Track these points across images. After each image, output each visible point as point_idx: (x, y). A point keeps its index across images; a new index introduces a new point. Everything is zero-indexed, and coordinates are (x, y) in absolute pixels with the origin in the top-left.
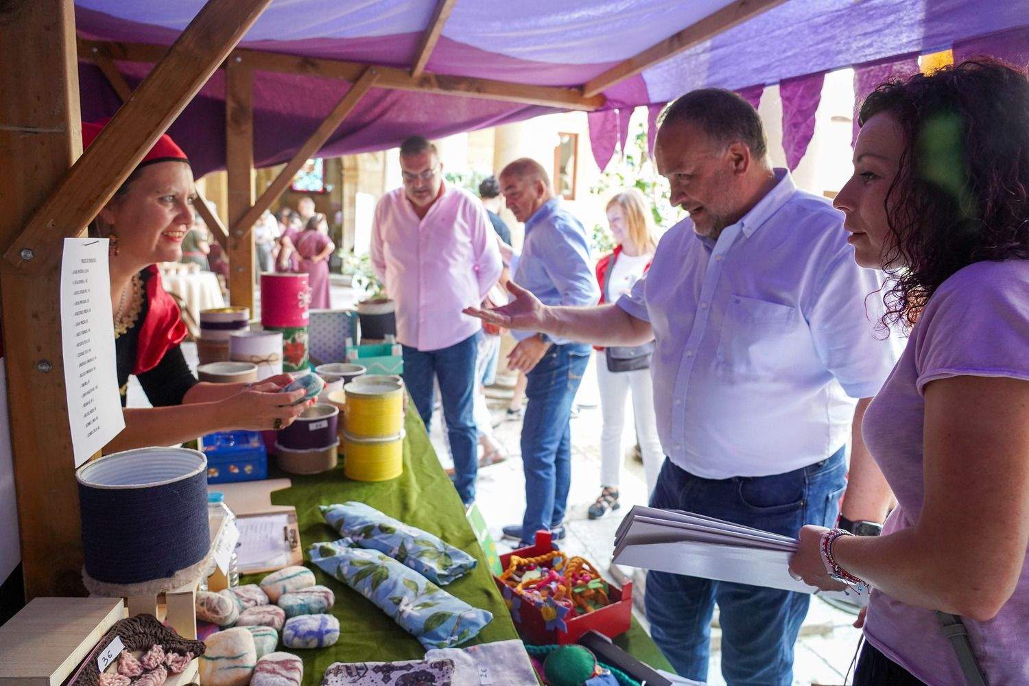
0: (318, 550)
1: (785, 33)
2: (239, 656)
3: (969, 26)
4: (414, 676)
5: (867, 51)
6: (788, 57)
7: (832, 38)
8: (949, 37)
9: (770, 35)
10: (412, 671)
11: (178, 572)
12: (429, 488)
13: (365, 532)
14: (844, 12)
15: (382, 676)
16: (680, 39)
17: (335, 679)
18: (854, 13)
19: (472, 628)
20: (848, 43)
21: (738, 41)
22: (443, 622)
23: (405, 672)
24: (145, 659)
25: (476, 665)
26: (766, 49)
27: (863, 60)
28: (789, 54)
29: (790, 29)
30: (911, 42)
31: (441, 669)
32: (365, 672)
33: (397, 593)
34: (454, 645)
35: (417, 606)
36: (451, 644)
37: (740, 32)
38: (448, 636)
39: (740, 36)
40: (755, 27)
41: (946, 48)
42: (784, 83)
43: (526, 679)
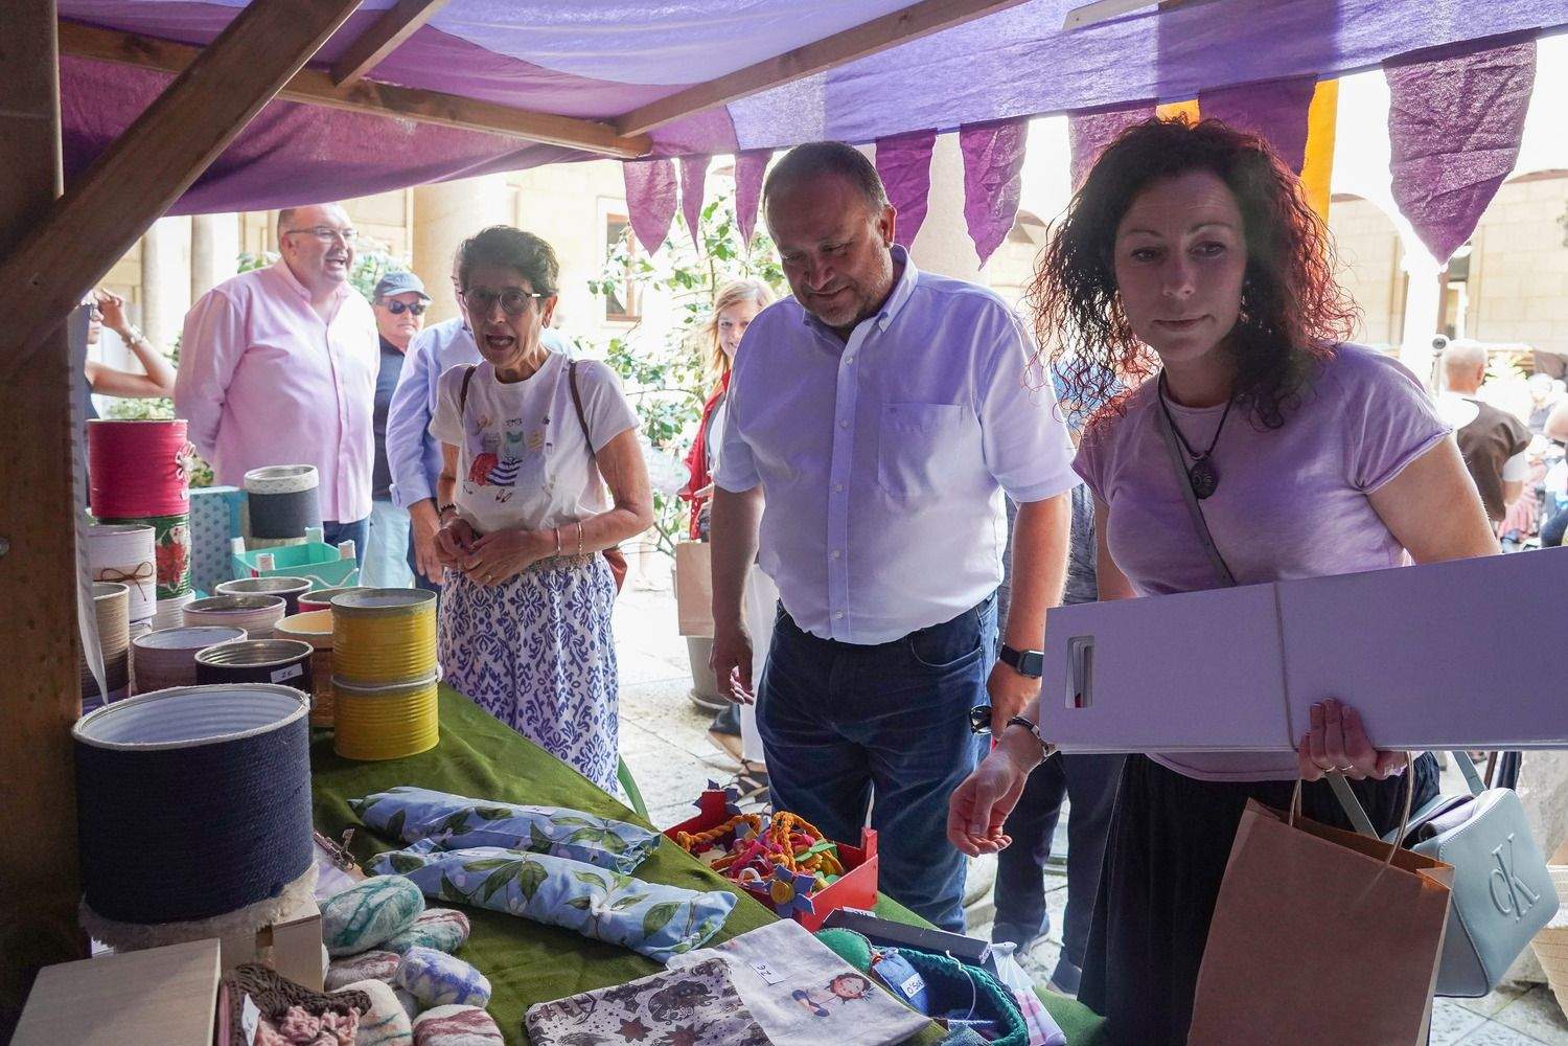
0: (388, 862)
1: (965, 63)
2: (388, 1021)
3: (1218, 74)
4: (671, 992)
5: (1086, 95)
6: (969, 96)
7: (1035, 74)
8: (1190, 85)
9: (941, 65)
10: (666, 986)
11: (287, 887)
12: (501, 754)
13: (452, 826)
14: (1046, 42)
15: (624, 1004)
16: (798, 61)
17: (550, 1024)
18: (1061, 45)
19: (713, 918)
20: (1058, 82)
21: (894, 68)
22: (671, 917)
23: (656, 990)
24: (291, 1028)
25: (747, 963)
26: (936, 82)
27: (1081, 105)
28: (973, 90)
29: (972, 58)
30: (1143, 86)
31: (710, 974)
32: (594, 1005)
33: (576, 891)
34: (698, 945)
35: (616, 905)
36: (693, 945)
37: (894, 55)
38: (682, 936)
39: (894, 61)
40: (918, 51)
41: (1189, 98)
42: (966, 130)
43: (828, 964)
